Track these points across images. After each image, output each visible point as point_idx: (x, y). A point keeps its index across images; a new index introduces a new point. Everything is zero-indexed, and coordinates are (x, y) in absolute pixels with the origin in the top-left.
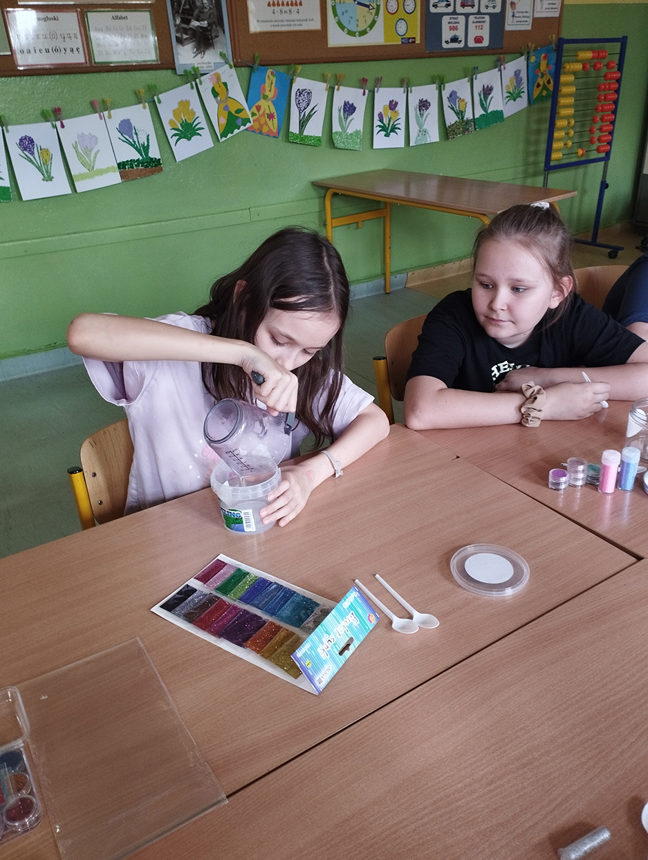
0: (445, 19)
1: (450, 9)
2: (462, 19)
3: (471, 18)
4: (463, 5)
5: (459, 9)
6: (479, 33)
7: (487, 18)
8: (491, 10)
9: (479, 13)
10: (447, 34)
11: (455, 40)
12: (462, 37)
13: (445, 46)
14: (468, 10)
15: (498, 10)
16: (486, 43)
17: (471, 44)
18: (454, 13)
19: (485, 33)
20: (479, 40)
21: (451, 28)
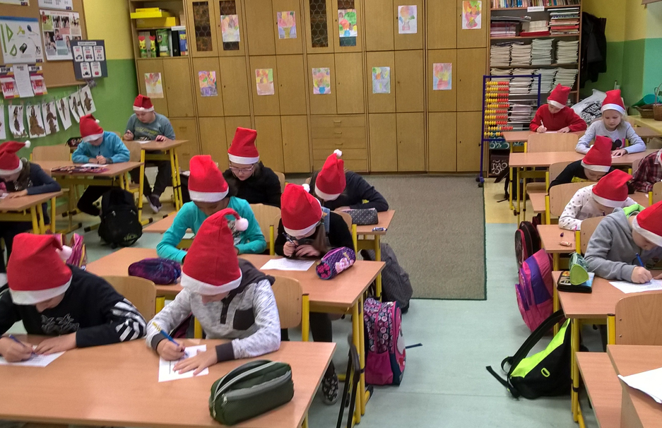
0: (82, 64)
1: (82, 60)
2: (88, 64)
3: (92, 64)
4: (87, 58)
5: (86, 60)
6: (96, 70)
7: (99, 63)
8: (99, 60)
9: (95, 61)
10: (83, 72)
11: (87, 74)
12: (89, 73)
13: (83, 77)
14: (89, 60)
15: (103, 59)
16: (100, 75)
17: (94, 75)
18: (84, 61)
19: (99, 70)
20: (97, 73)
21: (85, 69)
